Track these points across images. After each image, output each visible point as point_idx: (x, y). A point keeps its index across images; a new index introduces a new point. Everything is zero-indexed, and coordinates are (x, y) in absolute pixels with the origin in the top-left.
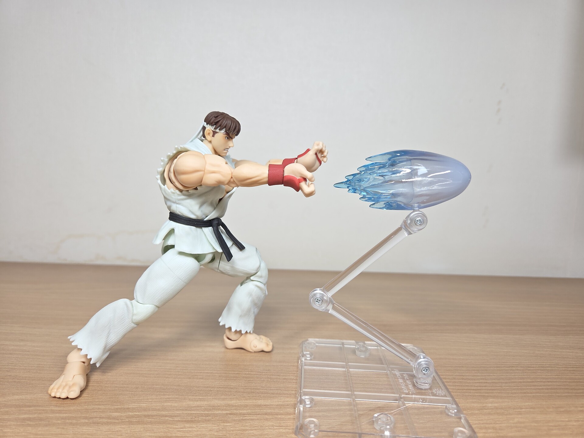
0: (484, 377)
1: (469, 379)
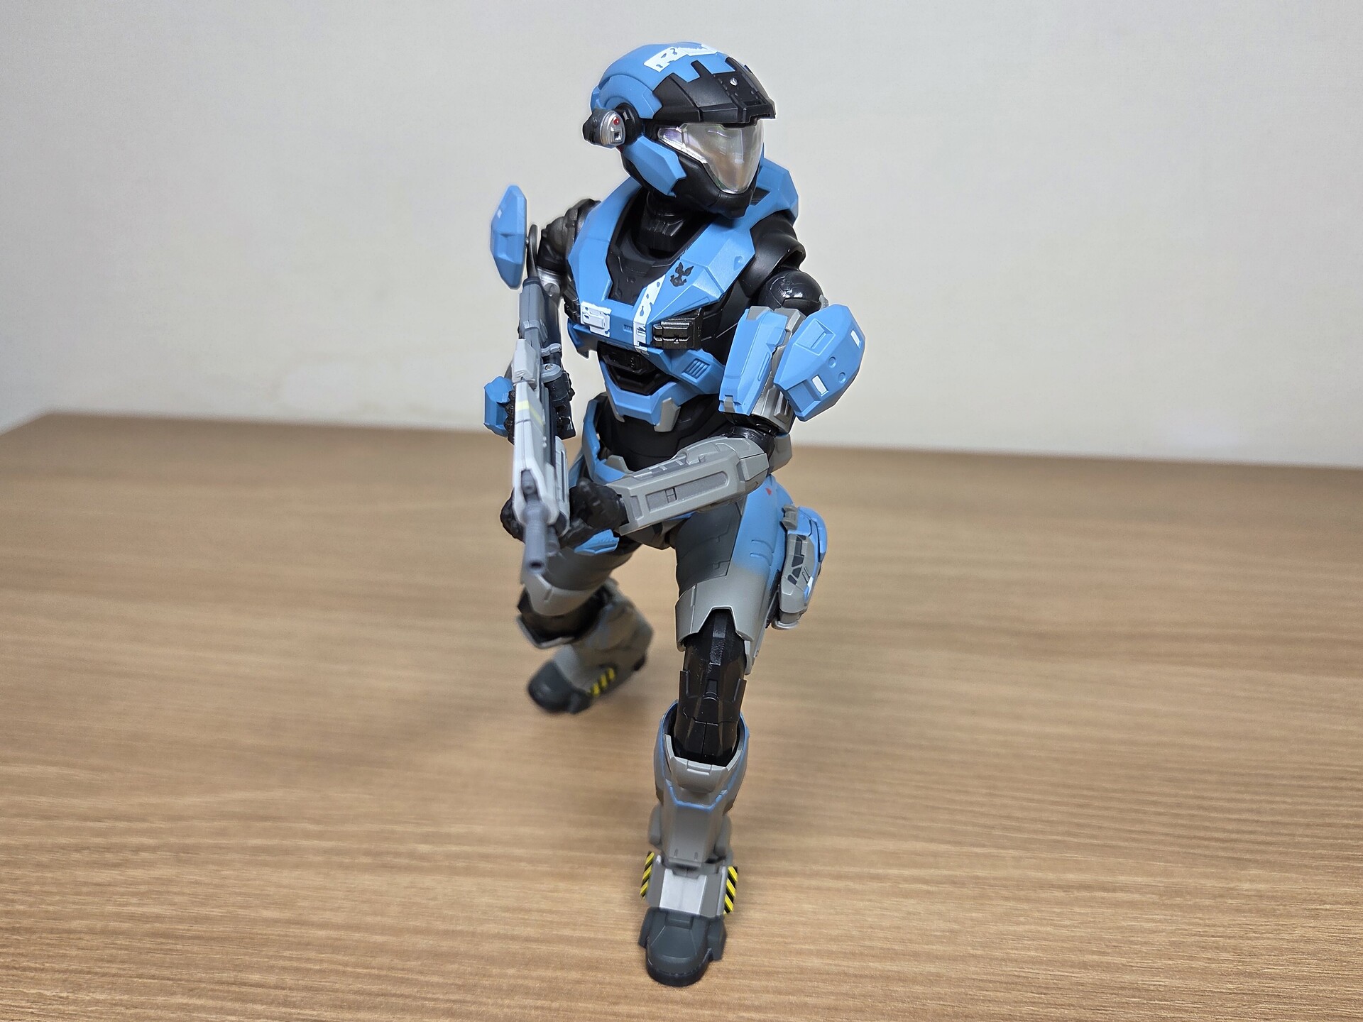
0: (1254, 806)
1: (1215, 809)
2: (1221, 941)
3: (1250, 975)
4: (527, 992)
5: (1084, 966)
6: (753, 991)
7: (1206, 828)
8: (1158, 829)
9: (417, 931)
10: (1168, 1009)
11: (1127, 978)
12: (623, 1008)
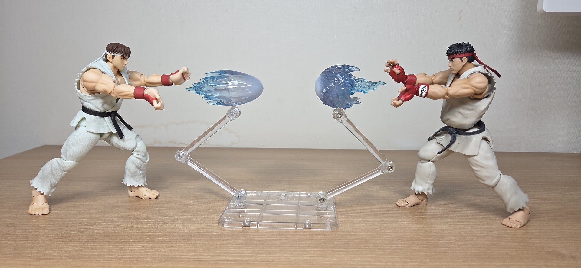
2: (377, 228)
3: (383, 232)
4: (203, 240)
5: (343, 232)
6: (260, 238)
7: (379, 212)
8: (368, 212)
9: (174, 232)
10: (361, 237)
11: (352, 233)
12: (228, 241)
